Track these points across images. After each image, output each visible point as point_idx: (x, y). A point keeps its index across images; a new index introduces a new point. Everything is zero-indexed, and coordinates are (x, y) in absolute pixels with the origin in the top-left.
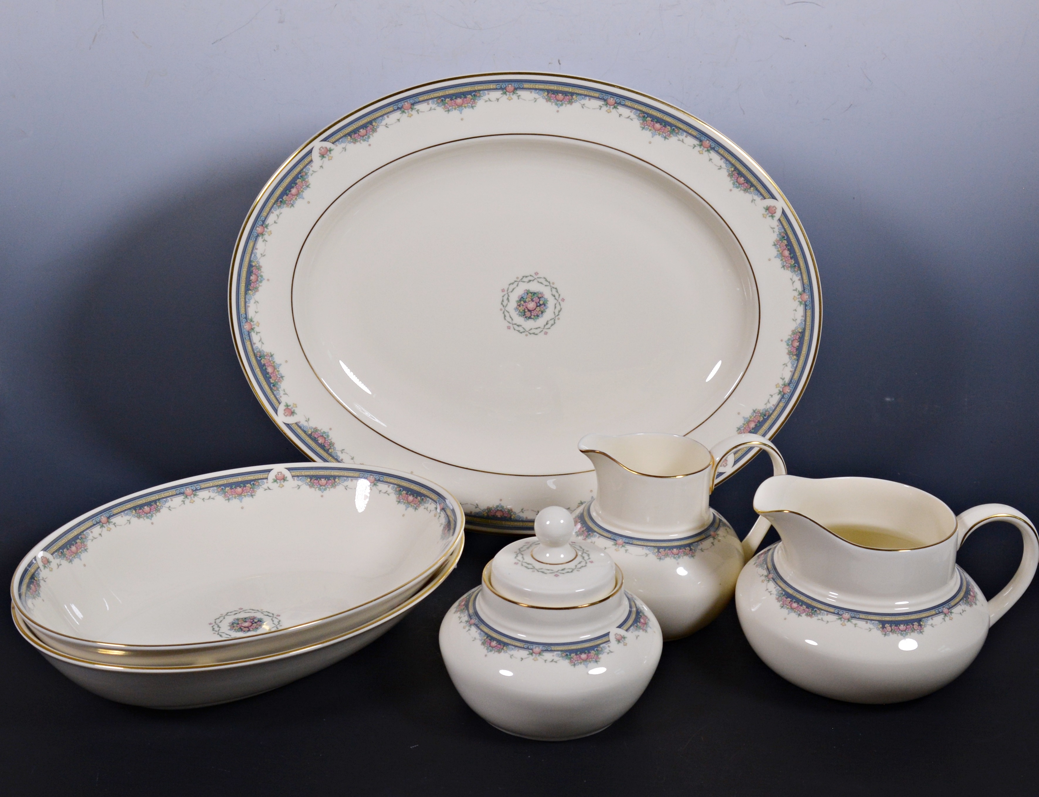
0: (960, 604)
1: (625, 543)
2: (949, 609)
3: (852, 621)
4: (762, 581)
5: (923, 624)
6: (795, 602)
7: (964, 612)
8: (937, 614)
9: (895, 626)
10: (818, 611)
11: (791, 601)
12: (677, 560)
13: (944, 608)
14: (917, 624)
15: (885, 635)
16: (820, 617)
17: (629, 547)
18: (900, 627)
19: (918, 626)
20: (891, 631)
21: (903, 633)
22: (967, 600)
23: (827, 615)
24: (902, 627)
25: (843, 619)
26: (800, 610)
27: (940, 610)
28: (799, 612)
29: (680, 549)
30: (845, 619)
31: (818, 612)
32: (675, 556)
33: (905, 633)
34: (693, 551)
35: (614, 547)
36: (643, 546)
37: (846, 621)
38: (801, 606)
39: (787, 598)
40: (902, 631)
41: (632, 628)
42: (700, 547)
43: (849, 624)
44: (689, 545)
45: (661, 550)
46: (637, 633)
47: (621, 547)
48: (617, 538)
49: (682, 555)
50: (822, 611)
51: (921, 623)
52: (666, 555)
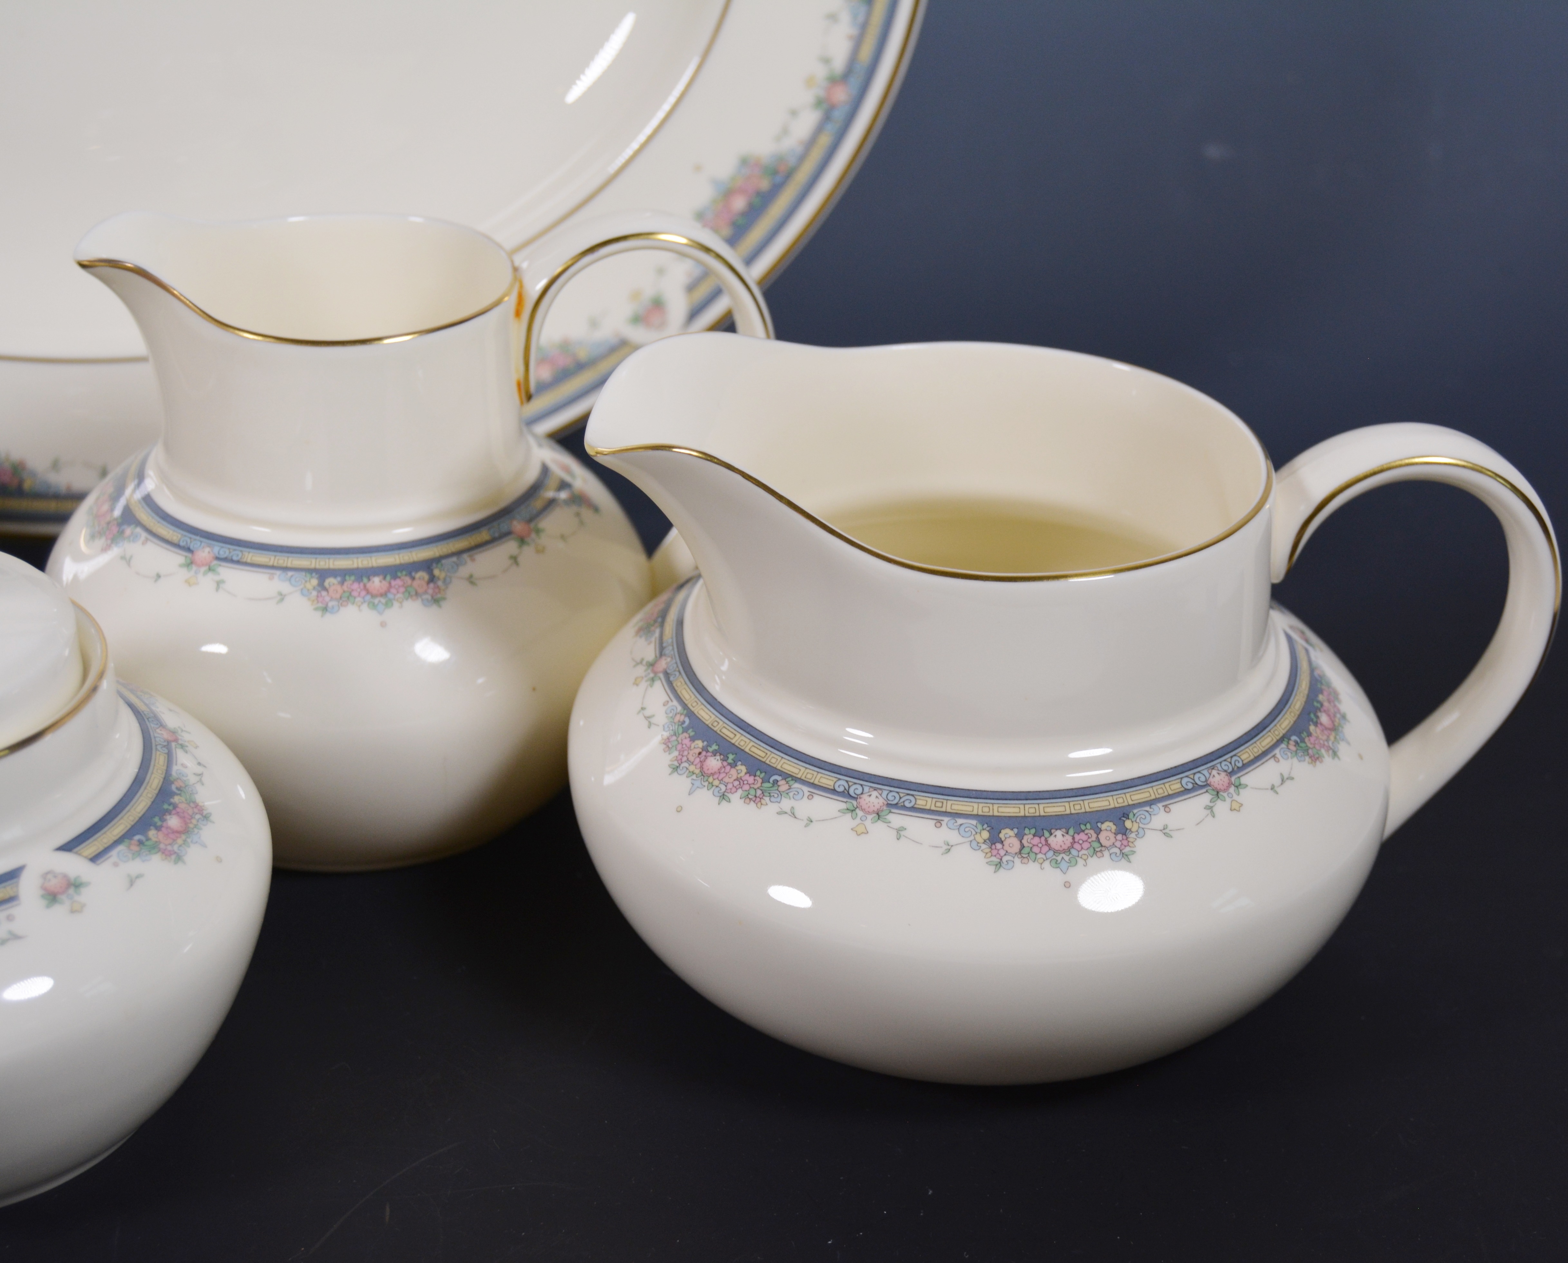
0: (1274, 756)
1: (218, 558)
2: (1231, 774)
3: (891, 817)
4: (636, 680)
5: (1134, 829)
6: (714, 753)
7: (1288, 783)
8: (1186, 791)
9: (1034, 835)
10: (782, 782)
11: (705, 749)
12: (380, 613)
13: (1214, 772)
14: (1114, 828)
15: (999, 865)
16: (786, 804)
17: (228, 573)
18: (1052, 840)
19: (1116, 834)
20: (1020, 852)
21: (1059, 858)
22: (1303, 741)
23: (811, 796)
24: (1059, 839)
25: (860, 813)
26: (726, 780)
27: (1199, 779)
28: (723, 788)
29: (395, 577)
30: (869, 813)
31: (782, 784)
32: (376, 601)
33: (1067, 858)
34: (440, 583)
35: (184, 573)
36: (273, 567)
37: (870, 817)
38: (733, 765)
39: (693, 739)
40: (1056, 852)
41: (121, 848)
42: (464, 571)
43: (878, 830)
44: (428, 565)
45: (330, 581)
46: (135, 866)
47: (205, 574)
48: (194, 541)
49: (399, 595)
50: (797, 785)
51: (1128, 824)
52: (346, 598)
